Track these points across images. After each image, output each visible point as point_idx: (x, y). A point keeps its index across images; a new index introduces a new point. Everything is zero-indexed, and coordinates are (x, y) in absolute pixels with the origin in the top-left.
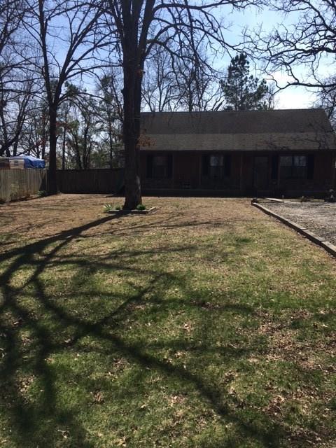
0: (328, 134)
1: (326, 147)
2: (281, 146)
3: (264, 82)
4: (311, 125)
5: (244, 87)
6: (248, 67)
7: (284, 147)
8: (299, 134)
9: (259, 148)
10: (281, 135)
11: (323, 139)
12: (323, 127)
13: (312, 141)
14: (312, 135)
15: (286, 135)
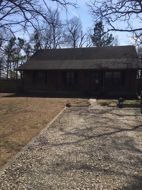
0: (134, 59)
1: (131, 67)
2: (105, 67)
3: (111, 35)
4: (125, 54)
5: (102, 38)
6: (104, 28)
7: (106, 67)
8: (117, 60)
9: (91, 68)
10: (107, 60)
11: (131, 62)
12: (132, 55)
13: (124, 63)
14: (124, 60)
15: (110, 60)
